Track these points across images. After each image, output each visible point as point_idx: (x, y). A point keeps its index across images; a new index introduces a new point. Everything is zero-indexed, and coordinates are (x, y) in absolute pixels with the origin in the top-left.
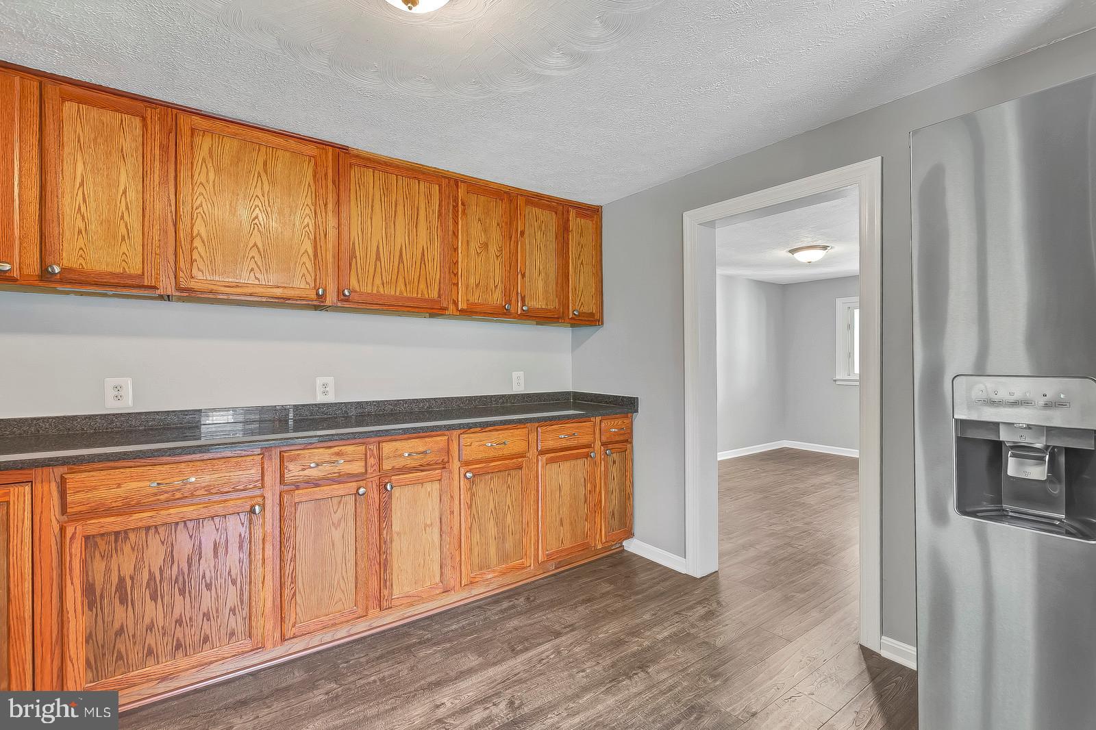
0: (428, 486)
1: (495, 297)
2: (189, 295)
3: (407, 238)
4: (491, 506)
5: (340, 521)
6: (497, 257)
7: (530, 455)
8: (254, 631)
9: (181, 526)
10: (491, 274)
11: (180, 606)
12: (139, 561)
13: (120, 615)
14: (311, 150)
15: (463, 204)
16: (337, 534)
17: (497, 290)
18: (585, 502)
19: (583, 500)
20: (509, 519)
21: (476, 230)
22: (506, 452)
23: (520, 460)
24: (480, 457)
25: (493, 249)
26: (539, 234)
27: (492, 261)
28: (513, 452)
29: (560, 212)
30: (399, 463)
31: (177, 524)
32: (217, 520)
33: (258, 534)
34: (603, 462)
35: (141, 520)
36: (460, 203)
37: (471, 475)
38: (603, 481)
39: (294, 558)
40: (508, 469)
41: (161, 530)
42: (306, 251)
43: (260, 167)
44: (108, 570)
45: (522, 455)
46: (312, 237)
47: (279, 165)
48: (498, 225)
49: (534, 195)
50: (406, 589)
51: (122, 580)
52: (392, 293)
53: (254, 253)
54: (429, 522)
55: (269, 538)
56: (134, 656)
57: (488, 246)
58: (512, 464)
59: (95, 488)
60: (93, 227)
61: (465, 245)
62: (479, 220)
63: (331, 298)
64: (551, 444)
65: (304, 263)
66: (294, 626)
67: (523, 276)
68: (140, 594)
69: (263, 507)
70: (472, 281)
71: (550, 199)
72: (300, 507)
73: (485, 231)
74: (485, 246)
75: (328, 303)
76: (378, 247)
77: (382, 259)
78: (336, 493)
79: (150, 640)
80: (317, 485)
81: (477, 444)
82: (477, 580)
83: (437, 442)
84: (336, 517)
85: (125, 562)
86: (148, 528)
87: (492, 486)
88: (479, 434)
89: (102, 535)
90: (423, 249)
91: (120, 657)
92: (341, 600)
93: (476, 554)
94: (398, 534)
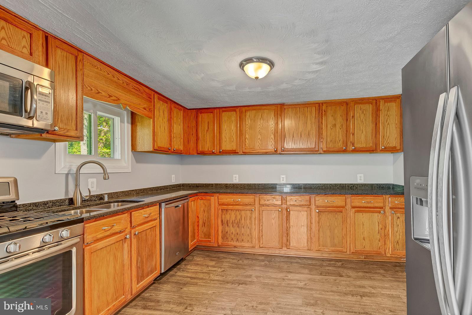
0: (303, 213)
1: (339, 144)
2: (245, 153)
3: (303, 128)
4: (328, 224)
5: (274, 218)
6: (340, 129)
7: (347, 207)
8: (253, 242)
9: (238, 211)
10: (338, 136)
11: (238, 230)
12: (230, 217)
13: (227, 229)
14: (274, 107)
15: (325, 111)
16: (273, 221)
17: (340, 142)
18: (379, 232)
19: (377, 231)
20: (336, 231)
21: (330, 119)
22: (334, 205)
23: (341, 209)
24: (323, 205)
25: (338, 126)
26: (362, 116)
27: (338, 130)
28: (338, 205)
29: (374, 104)
30: (292, 203)
31: (237, 210)
32: (245, 211)
33: (253, 216)
34: (390, 216)
35: (231, 207)
36: (323, 111)
37: (318, 211)
38: (390, 225)
39: (262, 226)
40: (335, 212)
41: (234, 211)
42: (272, 138)
43: (260, 117)
44: (225, 218)
45: (343, 207)
46: (273, 133)
47: (265, 114)
48: (341, 116)
49: (360, 99)
50: (295, 245)
51: (227, 221)
52: (298, 147)
53: (259, 141)
54: (303, 225)
55: (256, 218)
56: (230, 239)
57: (336, 126)
58: (339, 210)
59: (223, 199)
60: (227, 140)
61: (326, 126)
62: (332, 116)
63: (279, 151)
64: (357, 204)
65: (271, 141)
66: (262, 244)
67: (353, 134)
68: (230, 225)
69: (255, 210)
70: (329, 140)
71: (368, 99)
72: (264, 212)
73: (335, 119)
74: (335, 125)
75: (278, 152)
76: (293, 133)
77: (302, 136)
78: (273, 209)
79: (232, 236)
80: (268, 206)
81: (321, 200)
82: (321, 250)
83: (306, 198)
84: (273, 217)
85: (228, 217)
86: (232, 210)
87: (328, 217)
88: (323, 197)
89: (224, 210)
90: (309, 131)
91: (227, 238)
92: (275, 241)
93: (321, 241)
94: (292, 226)
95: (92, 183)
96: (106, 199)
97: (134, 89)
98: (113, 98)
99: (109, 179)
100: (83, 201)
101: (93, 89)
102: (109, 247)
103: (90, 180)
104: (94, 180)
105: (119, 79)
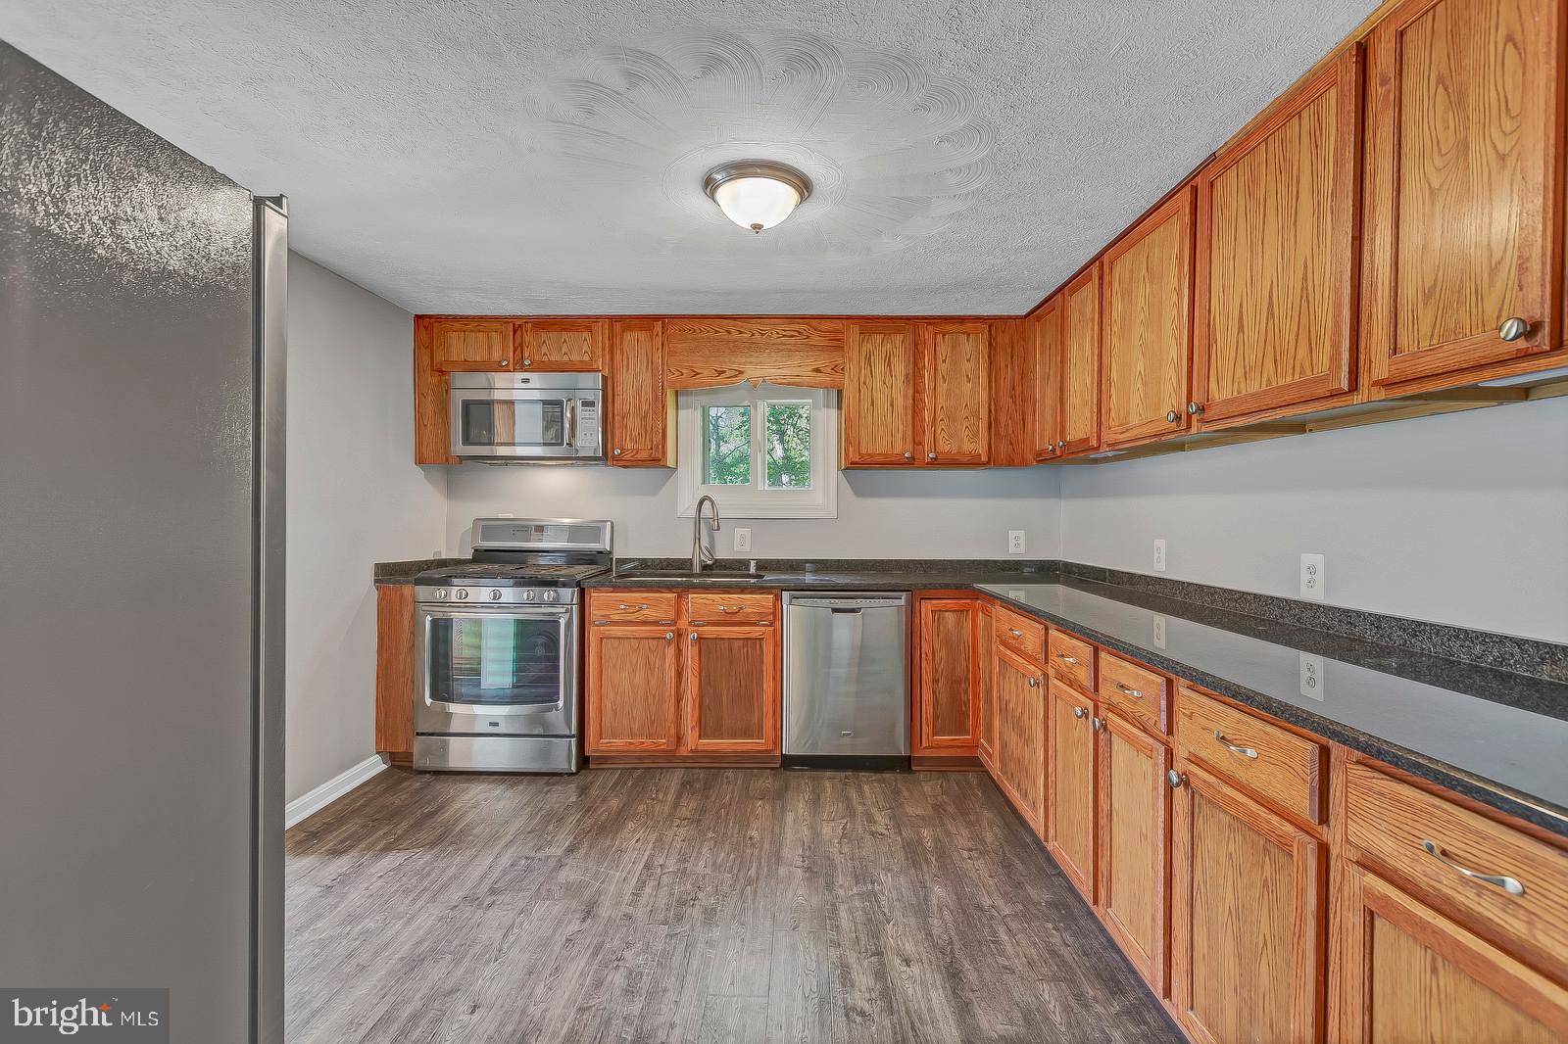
95: (743, 536)
96: (752, 570)
97: (784, 336)
98: (729, 373)
99: (719, 529)
100: (705, 567)
101: (685, 371)
102: (636, 641)
103: (739, 531)
104: (747, 531)
105: (741, 333)
